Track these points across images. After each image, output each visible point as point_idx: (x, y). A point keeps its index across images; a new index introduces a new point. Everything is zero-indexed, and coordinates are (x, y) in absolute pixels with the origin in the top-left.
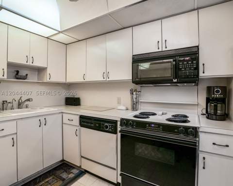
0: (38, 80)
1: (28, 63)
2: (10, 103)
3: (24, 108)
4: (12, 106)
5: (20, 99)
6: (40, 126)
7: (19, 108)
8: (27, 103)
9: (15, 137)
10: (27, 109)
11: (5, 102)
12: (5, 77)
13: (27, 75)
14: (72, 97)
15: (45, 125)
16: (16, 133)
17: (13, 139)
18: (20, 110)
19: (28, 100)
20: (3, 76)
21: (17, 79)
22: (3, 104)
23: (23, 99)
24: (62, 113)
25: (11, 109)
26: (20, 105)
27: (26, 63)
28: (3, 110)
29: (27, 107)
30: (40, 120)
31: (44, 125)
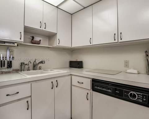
0: (49, 45)
1: (41, 29)
2: (26, 64)
3: (38, 69)
4: (29, 68)
5: (35, 61)
6: (52, 88)
7: (34, 69)
8: (40, 65)
9: (29, 99)
10: (40, 71)
11: (23, 64)
12: (22, 40)
13: (40, 40)
14: (75, 60)
15: (57, 87)
16: (31, 96)
17: (27, 102)
18: (34, 71)
19: (42, 62)
20: (21, 39)
21: (32, 43)
22: (21, 65)
23: (37, 62)
24: (71, 75)
25: (28, 70)
26: (35, 67)
27: (40, 28)
28: (21, 71)
29: (40, 69)
30: (52, 82)
31: (55, 87)
